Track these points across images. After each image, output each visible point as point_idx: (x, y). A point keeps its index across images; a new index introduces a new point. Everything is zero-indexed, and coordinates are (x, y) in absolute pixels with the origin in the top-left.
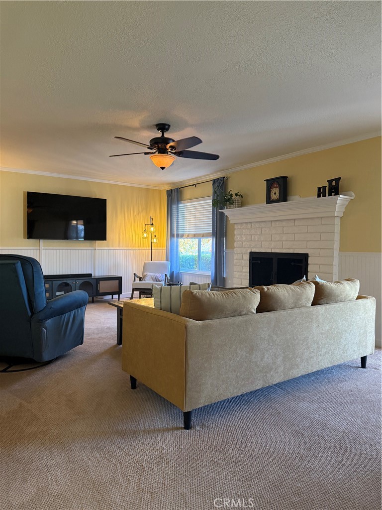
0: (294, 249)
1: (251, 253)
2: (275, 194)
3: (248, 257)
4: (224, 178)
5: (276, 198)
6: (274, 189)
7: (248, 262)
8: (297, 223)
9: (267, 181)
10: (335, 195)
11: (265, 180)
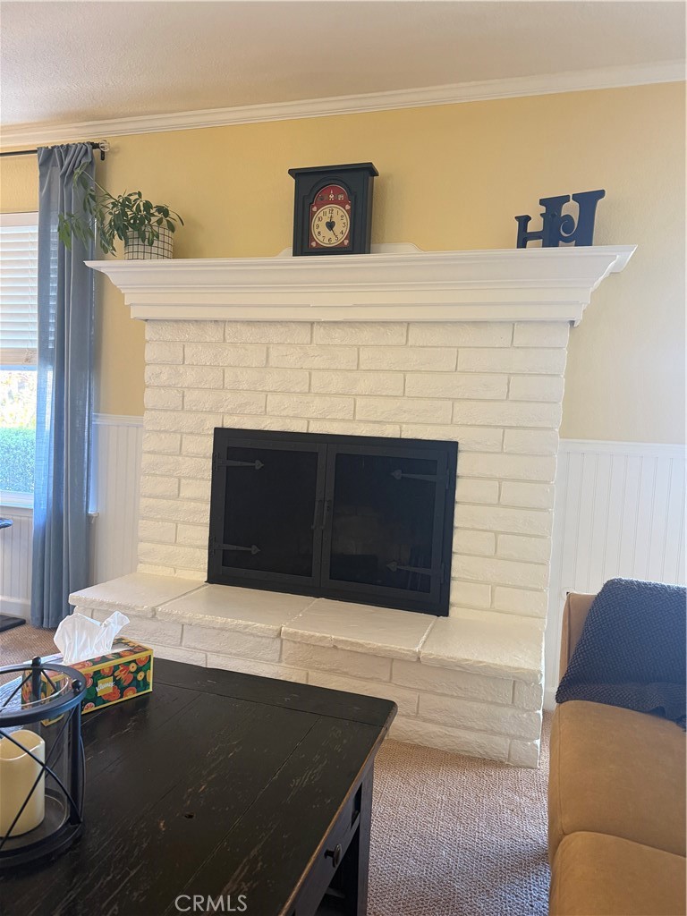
0: (400, 424)
1: (219, 433)
2: (330, 225)
3: (208, 445)
4: (95, 146)
5: (334, 243)
6: (326, 208)
7: (208, 464)
8: (416, 335)
9: (297, 174)
10: (576, 245)
11: (291, 172)
